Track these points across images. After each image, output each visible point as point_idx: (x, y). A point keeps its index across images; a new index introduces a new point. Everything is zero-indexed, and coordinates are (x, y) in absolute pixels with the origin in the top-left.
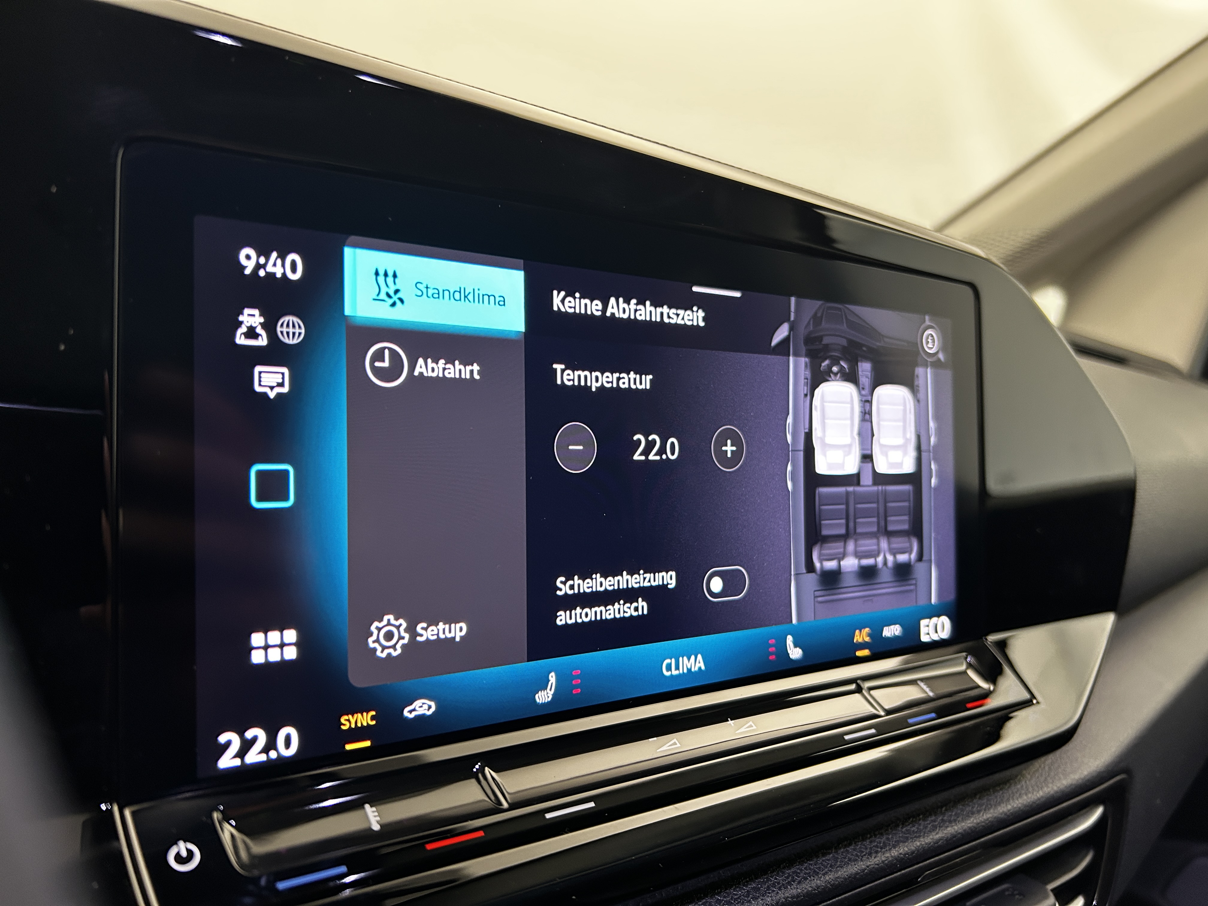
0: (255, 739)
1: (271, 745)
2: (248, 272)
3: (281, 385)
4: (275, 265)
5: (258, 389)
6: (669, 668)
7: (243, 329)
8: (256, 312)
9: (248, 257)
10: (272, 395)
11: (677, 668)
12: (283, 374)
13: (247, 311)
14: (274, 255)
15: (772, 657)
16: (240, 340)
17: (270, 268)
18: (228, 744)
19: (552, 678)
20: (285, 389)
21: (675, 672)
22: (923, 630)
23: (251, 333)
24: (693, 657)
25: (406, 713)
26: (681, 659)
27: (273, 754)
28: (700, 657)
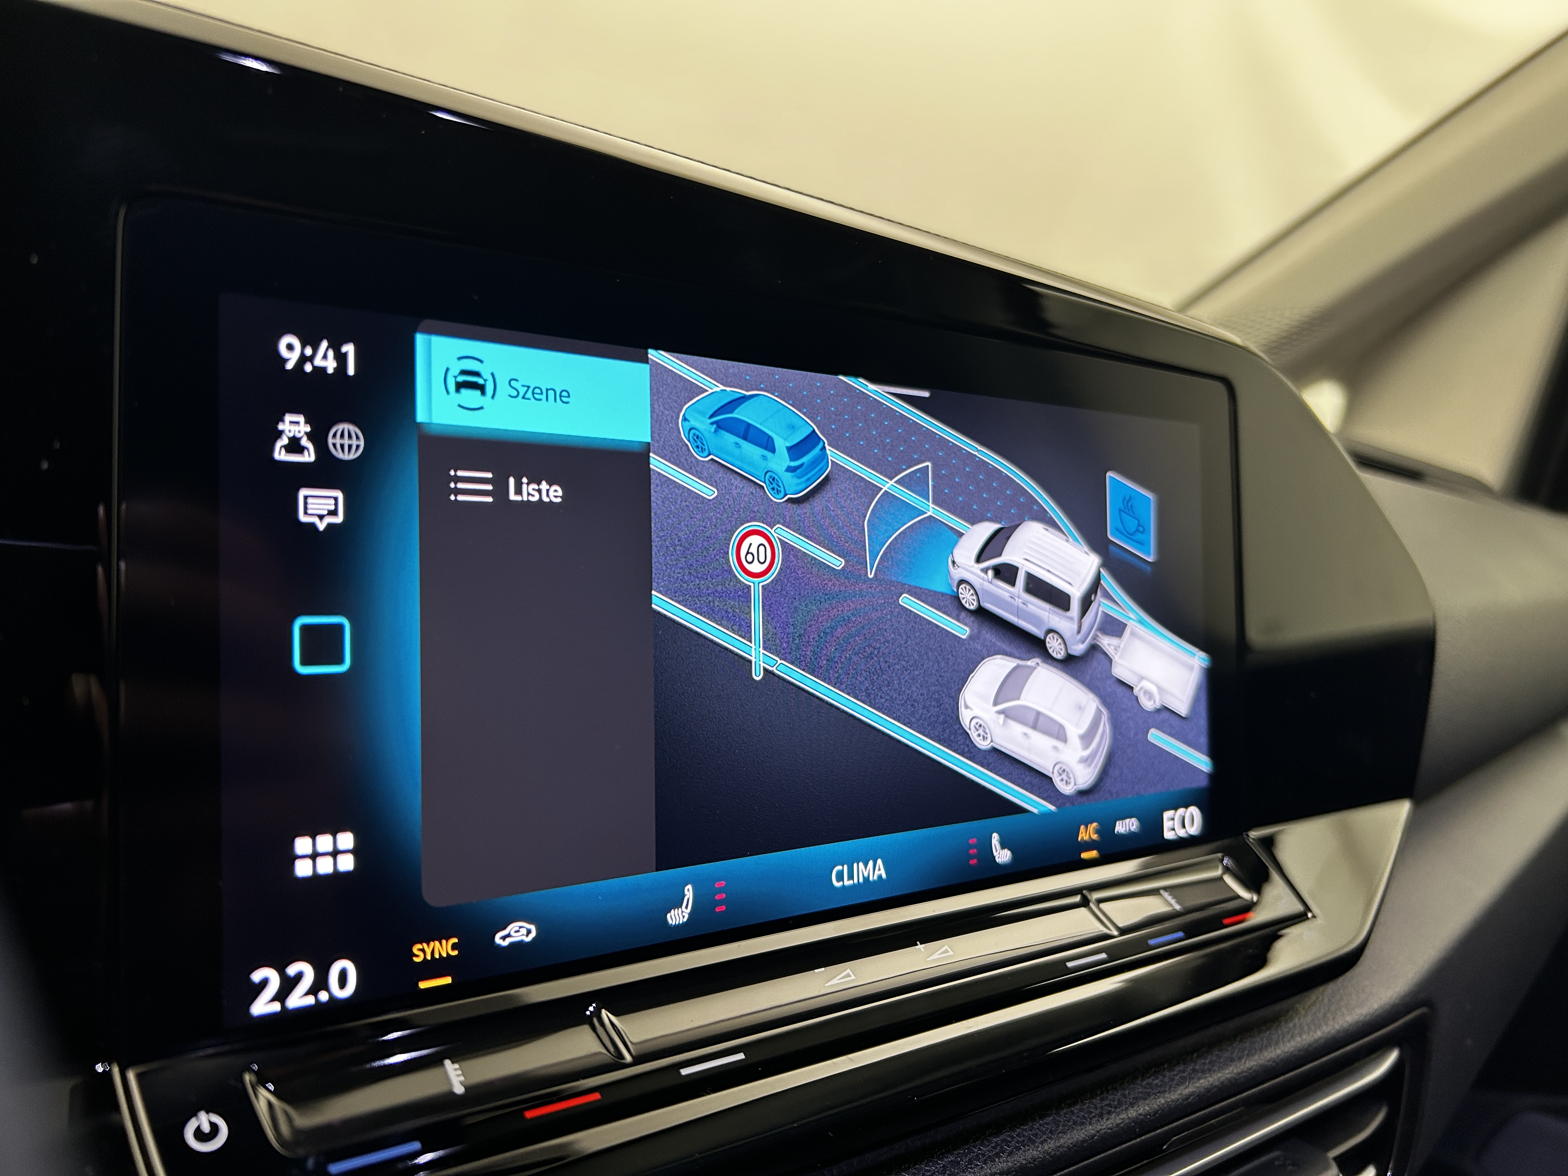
0: (299, 976)
1: (320, 983)
2: (290, 366)
3: (333, 513)
4: (325, 357)
5: (303, 518)
6: (840, 877)
7: (284, 441)
8: (301, 419)
9: (290, 347)
10: (321, 526)
11: (851, 877)
12: (336, 499)
13: (288, 418)
14: (324, 344)
15: (974, 862)
16: (280, 455)
17: (318, 362)
18: (265, 983)
19: (689, 892)
20: (339, 519)
21: (847, 883)
22: (1167, 824)
23: (294, 446)
24: (871, 863)
25: (498, 940)
26: (855, 865)
27: (324, 996)
28: (879, 862)
